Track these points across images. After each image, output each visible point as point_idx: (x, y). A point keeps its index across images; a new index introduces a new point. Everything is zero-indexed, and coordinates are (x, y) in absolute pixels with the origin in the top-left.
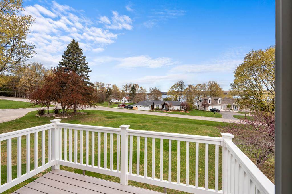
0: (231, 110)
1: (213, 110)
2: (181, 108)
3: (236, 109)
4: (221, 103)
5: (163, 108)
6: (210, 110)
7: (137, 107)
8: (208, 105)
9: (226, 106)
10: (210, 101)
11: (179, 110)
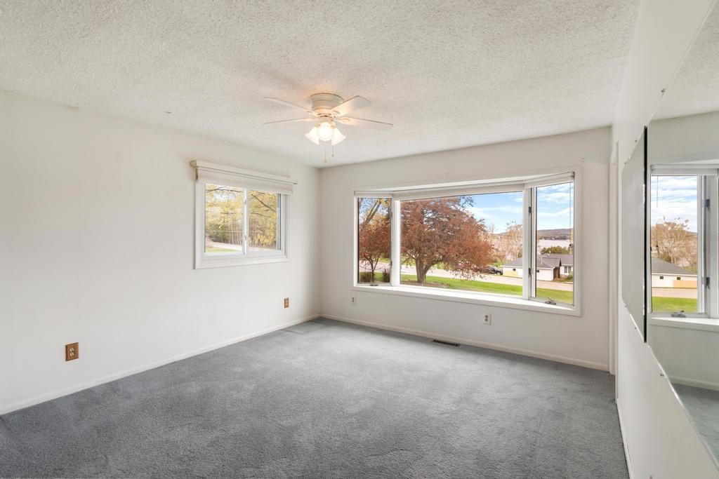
7: (514, 270)
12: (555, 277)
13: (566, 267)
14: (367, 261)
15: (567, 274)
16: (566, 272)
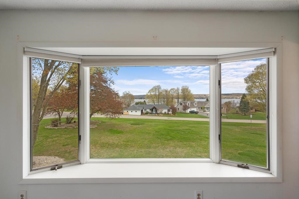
0: (204, 111)
1: (192, 112)
2: (168, 111)
3: (208, 110)
4: (197, 105)
5: (152, 112)
6: (190, 112)
7: (128, 112)
8: (189, 108)
9: (200, 108)
10: (189, 104)
11: (167, 113)
12: (141, 113)
13: (145, 109)
14: (56, 113)
15: (145, 112)
16: (145, 111)
